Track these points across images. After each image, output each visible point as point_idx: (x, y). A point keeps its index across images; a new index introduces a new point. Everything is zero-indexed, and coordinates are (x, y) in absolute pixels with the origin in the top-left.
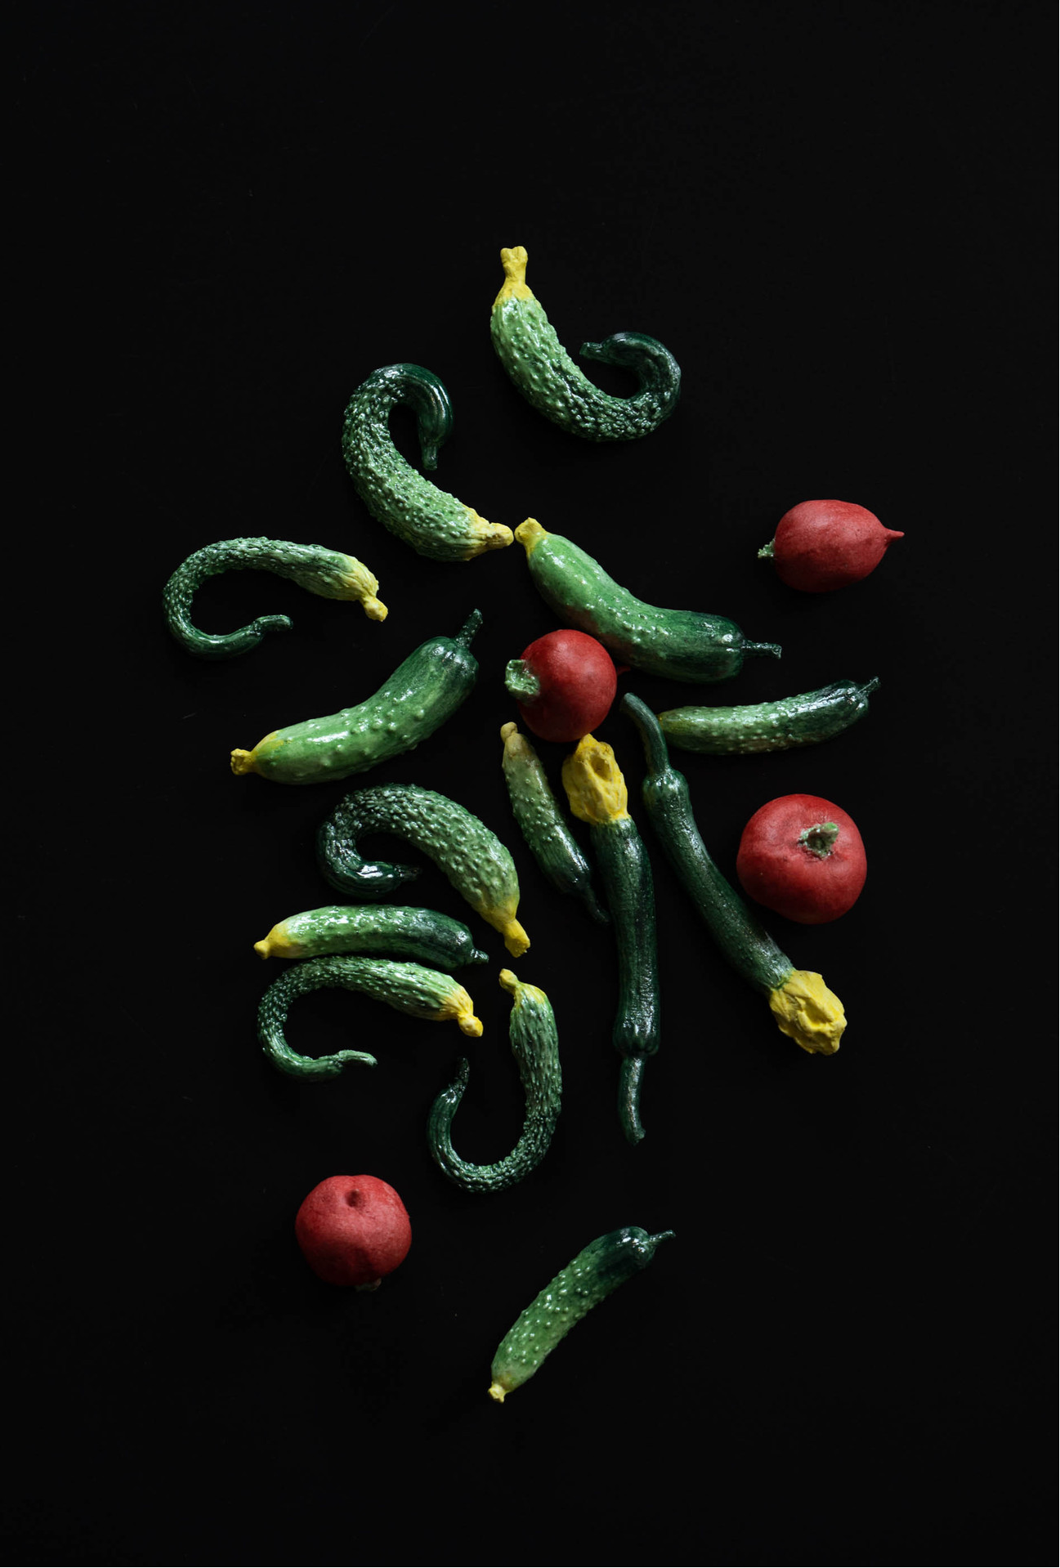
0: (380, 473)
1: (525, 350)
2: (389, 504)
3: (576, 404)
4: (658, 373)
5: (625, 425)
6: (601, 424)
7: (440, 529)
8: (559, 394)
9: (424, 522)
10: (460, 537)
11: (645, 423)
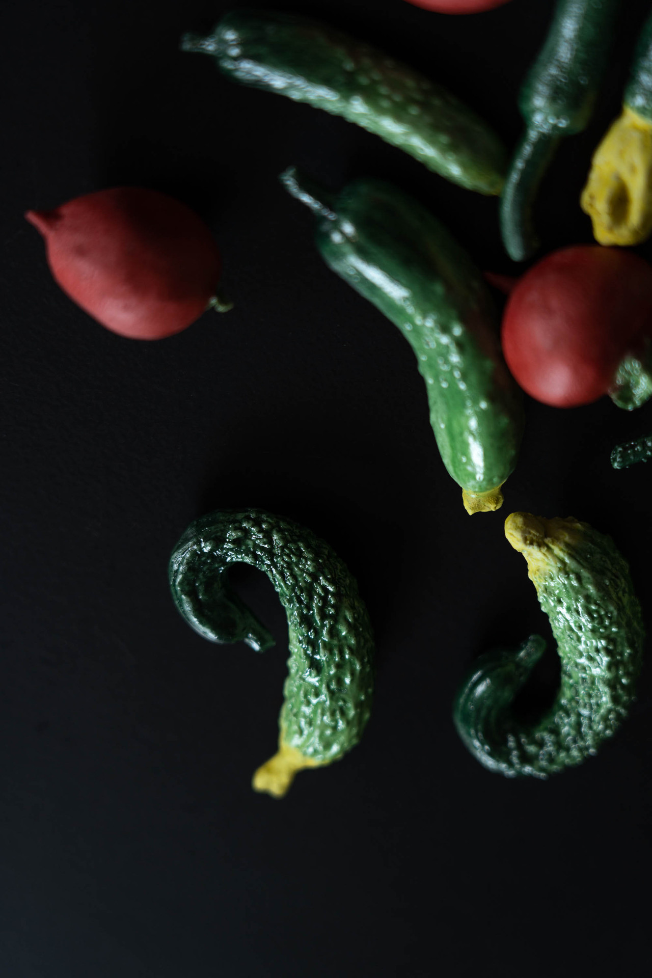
0: (604, 689)
1: (338, 708)
2: (622, 654)
3: (324, 616)
4: (201, 575)
5: (283, 551)
6: (310, 574)
7: (588, 598)
8: (335, 642)
9: (600, 617)
10: (573, 572)
11: (256, 536)
